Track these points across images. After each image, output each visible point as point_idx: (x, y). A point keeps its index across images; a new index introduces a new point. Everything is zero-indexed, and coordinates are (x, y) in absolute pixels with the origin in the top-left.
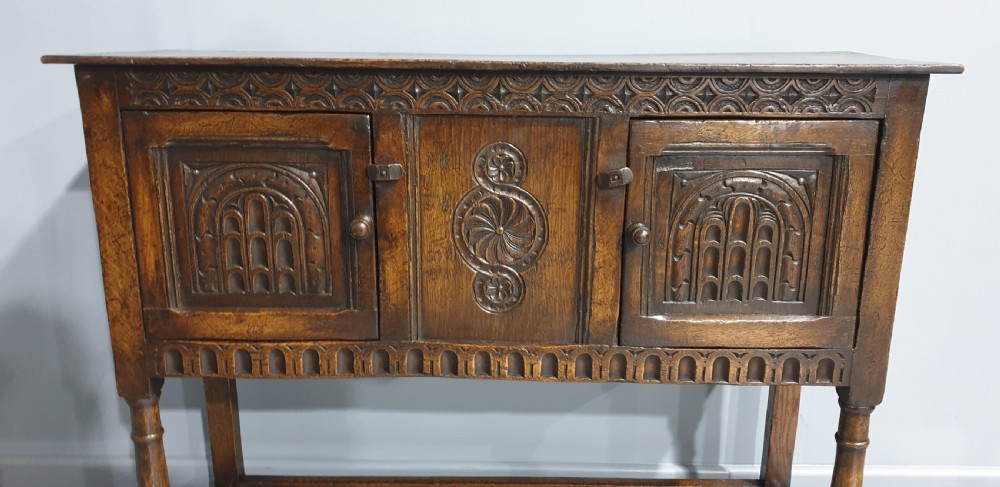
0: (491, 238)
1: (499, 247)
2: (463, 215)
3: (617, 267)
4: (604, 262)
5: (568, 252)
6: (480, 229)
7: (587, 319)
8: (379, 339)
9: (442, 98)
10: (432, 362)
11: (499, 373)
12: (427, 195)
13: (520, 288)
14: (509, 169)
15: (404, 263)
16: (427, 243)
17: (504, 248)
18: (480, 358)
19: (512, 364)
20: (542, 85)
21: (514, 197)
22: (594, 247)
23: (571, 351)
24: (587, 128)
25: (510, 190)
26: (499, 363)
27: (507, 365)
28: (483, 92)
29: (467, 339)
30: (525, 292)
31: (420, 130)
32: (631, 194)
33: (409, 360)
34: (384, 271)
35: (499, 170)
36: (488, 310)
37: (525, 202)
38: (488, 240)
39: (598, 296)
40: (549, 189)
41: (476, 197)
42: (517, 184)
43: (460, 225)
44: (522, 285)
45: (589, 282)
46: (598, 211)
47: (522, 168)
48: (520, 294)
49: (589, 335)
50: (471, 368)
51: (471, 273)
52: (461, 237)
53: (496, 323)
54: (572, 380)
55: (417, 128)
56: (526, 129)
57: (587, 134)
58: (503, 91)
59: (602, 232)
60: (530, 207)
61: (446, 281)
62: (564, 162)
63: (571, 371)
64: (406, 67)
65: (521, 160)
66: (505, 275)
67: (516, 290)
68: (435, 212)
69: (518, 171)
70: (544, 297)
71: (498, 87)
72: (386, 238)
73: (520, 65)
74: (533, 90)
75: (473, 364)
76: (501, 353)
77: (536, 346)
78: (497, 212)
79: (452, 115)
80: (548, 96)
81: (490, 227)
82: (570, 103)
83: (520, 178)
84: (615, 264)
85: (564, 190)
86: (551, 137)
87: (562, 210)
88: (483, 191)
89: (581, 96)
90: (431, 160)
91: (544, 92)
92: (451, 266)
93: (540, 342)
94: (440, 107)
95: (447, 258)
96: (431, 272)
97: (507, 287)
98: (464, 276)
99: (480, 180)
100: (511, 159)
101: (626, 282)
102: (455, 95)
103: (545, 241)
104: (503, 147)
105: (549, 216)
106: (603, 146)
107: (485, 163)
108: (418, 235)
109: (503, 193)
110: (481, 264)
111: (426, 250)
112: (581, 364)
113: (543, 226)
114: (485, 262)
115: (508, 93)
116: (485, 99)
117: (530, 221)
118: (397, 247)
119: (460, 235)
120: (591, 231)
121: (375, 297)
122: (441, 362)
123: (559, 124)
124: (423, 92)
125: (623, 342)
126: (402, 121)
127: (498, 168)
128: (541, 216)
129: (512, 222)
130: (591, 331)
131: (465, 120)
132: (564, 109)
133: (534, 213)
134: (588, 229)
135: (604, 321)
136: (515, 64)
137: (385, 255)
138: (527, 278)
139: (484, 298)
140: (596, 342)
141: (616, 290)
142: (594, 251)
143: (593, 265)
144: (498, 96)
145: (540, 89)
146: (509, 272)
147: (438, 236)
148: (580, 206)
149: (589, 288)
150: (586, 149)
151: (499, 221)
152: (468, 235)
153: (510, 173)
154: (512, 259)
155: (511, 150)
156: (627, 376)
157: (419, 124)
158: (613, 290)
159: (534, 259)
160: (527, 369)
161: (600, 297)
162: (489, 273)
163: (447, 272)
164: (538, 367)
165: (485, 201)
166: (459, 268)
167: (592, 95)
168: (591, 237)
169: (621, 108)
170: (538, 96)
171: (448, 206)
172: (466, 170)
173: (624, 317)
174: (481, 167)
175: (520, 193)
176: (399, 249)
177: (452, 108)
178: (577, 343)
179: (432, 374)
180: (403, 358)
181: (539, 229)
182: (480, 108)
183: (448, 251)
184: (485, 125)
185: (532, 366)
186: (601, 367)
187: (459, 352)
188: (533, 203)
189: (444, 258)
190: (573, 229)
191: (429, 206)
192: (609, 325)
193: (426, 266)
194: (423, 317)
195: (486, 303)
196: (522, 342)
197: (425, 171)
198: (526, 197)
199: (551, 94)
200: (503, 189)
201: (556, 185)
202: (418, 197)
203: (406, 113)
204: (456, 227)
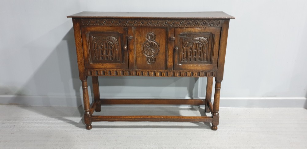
0: (149, 50)
2: (144, 45)
3: (173, 55)
4: (170, 54)
5: (164, 52)
6: (147, 48)
7: (167, 65)
8: (129, 69)
10: (138, 73)
11: (151, 75)
12: (137, 42)
14: (152, 37)
15: (133, 55)
16: (137, 51)
17: (152, 52)
18: (147, 72)
19: (153, 74)
23: (164, 71)
25: (153, 41)
26: (151, 73)
28: (147, 22)
29: (145, 69)
31: (136, 30)
32: (175, 42)
33: (134, 73)
34: (129, 56)
35: (150, 37)
36: (149, 63)
37: (155, 43)
39: (169, 60)
41: (146, 42)
44: (155, 59)
46: (169, 45)
50: (146, 74)
52: (144, 50)
53: (150, 66)
54: (165, 76)
56: (155, 29)
57: (167, 30)
59: (170, 49)
61: (141, 58)
62: (163, 36)
64: (133, 18)
65: (154, 35)
68: (139, 45)
70: (159, 61)
72: (130, 50)
73: (154, 18)
76: (151, 71)
77: (158, 70)
78: (150, 45)
79: (142, 27)
81: (149, 48)
83: (154, 38)
85: (163, 41)
86: (160, 31)
87: (162, 44)
88: (148, 41)
89: (165, 23)
90: (138, 35)
92: (142, 55)
93: (159, 69)
94: (140, 25)
97: (152, 59)
98: (144, 57)
99: (147, 39)
101: (174, 58)
102: (142, 23)
103: (159, 51)
104: (151, 33)
105: (160, 46)
106: (170, 32)
108: (136, 49)
109: (151, 41)
110: (147, 55)
112: (166, 74)
115: (152, 23)
117: (156, 47)
118: (132, 51)
121: (128, 61)
122: (140, 73)
123: (161, 28)
124: (136, 22)
125: (174, 69)
126: (132, 28)
128: (158, 46)
129: (153, 47)
130: (168, 67)
131: (144, 28)
132: (162, 25)
137: (129, 53)
138: (156, 57)
139: (148, 61)
140: (169, 69)
142: (168, 52)
143: (168, 55)
144: (150, 23)
145: (158, 22)
146: (153, 56)
147: (139, 50)
148: (166, 44)
149: (167, 59)
150: (167, 33)
151: (151, 47)
154: (153, 54)
155: (153, 33)
156: (175, 75)
157: (136, 28)
158: (172, 60)
159: (157, 54)
160: (156, 74)
162: (149, 57)
163: (141, 56)
164: (158, 74)
165: (148, 43)
166: (143, 55)
167: (167, 23)
168: (168, 49)
169: (173, 26)
171: (141, 44)
172: (144, 37)
173: (174, 65)
174: (147, 36)
175: (154, 41)
177: (142, 25)
178: (165, 69)
179: (139, 75)
181: (158, 48)
182: (147, 25)
183: (141, 52)
184: (148, 29)
186: (170, 74)
187: (143, 71)
188: (157, 43)
189: (140, 54)
190: (164, 48)
191: (137, 44)
192: (171, 66)
193: (137, 55)
194: (137, 65)
195: (148, 62)
196: (155, 69)
197: (137, 37)
198: (156, 42)
199: (160, 23)
200: (151, 40)
201: (161, 40)
202: (135, 42)
203: (133, 26)
204: (143, 48)
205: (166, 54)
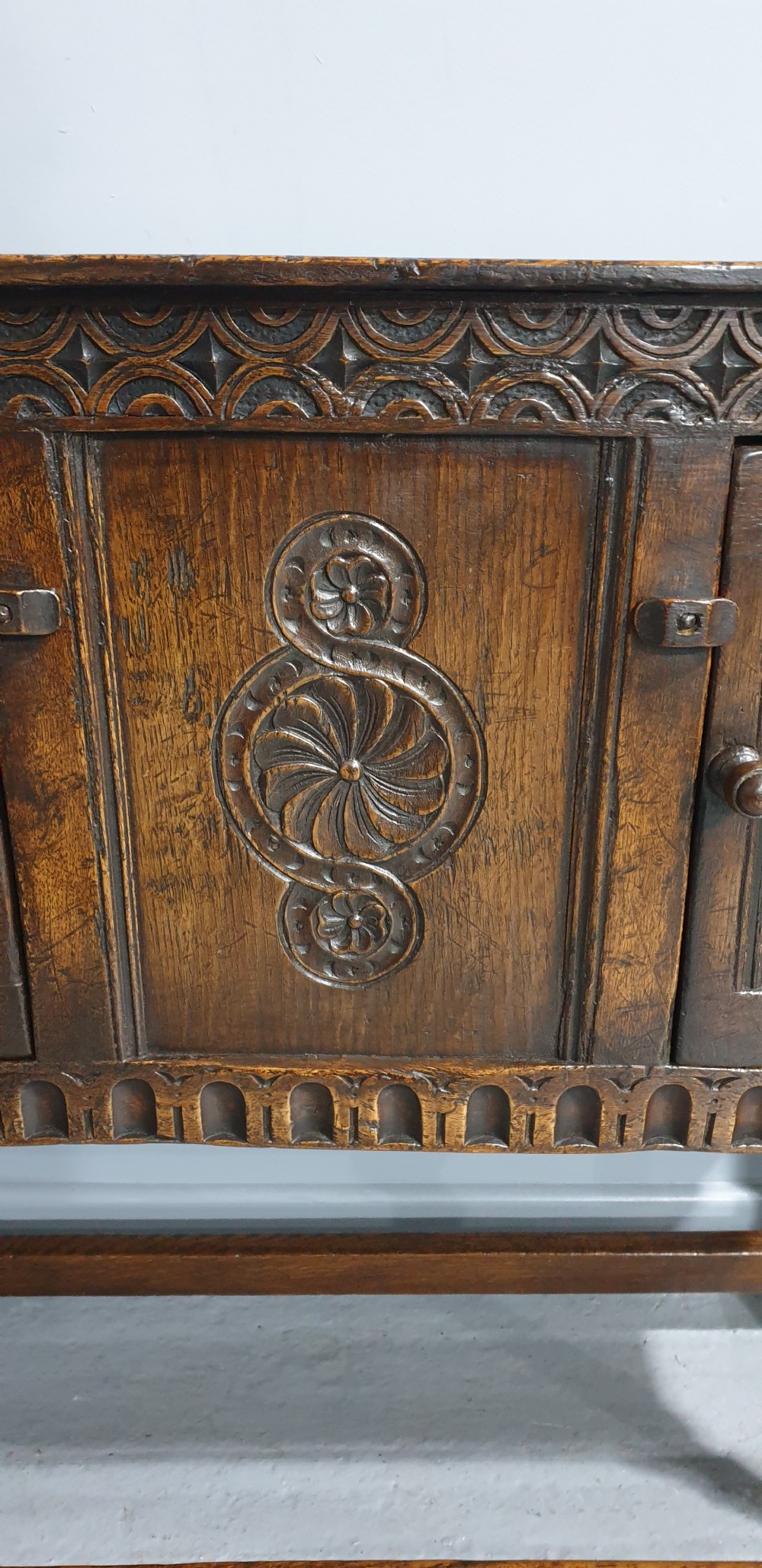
0: (328, 789)
1: (348, 814)
2: (245, 726)
3: (679, 867)
4: (641, 853)
5: (541, 826)
6: (296, 766)
7: (590, 1000)
8: (32, 1057)
9: (168, 383)
10: (179, 1111)
11: (356, 1135)
12: (139, 677)
13: (407, 919)
14: (373, 600)
15: (86, 863)
16: (147, 806)
17: (363, 817)
18: (304, 1097)
19: (389, 1111)
20: (472, 336)
21: (388, 676)
22: (615, 814)
23: (544, 1081)
24: (603, 469)
25: (377, 657)
26: (355, 1111)
27: (375, 1116)
28: (290, 358)
29: (270, 1050)
30: (421, 931)
31: (105, 480)
32: (728, 666)
33: (115, 1105)
34: (31, 882)
35: (345, 600)
36: (326, 979)
37: (418, 690)
38: (318, 798)
39: (620, 943)
40: (488, 654)
41: (282, 677)
42: (399, 640)
43: (238, 756)
44: (414, 911)
45: (597, 909)
46: (628, 715)
47: (411, 594)
48: (408, 935)
49: (593, 1040)
50: (280, 1122)
51: (274, 884)
52: (244, 790)
53: (347, 1010)
54: (545, 1148)
55: (94, 472)
56: (420, 474)
57: (603, 489)
58: (349, 356)
59: (637, 775)
60: (435, 704)
61: (207, 905)
62: (535, 577)
63: (543, 1128)
64: (41, 277)
65: (407, 568)
66: (369, 887)
67: (397, 926)
68: (165, 721)
69: (399, 602)
70: (473, 944)
71: (336, 345)
72: (30, 796)
73: (402, 268)
74: (444, 353)
75: (286, 1114)
76: (359, 1084)
77: (452, 1067)
78: (341, 717)
79: (200, 434)
80: (492, 370)
81: (322, 760)
82: (552, 389)
83: (405, 622)
84: (673, 861)
85: (531, 657)
86: (496, 498)
87: (522, 712)
88: (303, 661)
89: (591, 374)
90: (144, 571)
91: (476, 358)
92: (220, 866)
93: (463, 1056)
94: (159, 409)
95: (205, 846)
96: (163, 884)
97: (372, 918)
98: (256, 892)
99: (291, 628)
100: (379, 569)
101: (699, 905)
102: (205, 372)
103: (475, 799)
104: (357, 531)
105: (489, 730)
106: (652, 526)
107: (303, 578)
108: (121, 786)
109: (359, 668)
110: (301, 859)
111: (145, 824)
112: (572, 1109)
113: (473, 757)
114: (313, 855)
115: (367, 362)
116: (296, 382)
117: (436, 745)
118: (61, 820)
119: (241, 782)
120: (608, 771)
121: (13, 952)
122: (200, 1108)
123: (520, 460)
124: (106, 363)
125: (684, 1055)
126: (48, 454)
127: (342, 591)
128: (466, 729)
129: (385, 748)
130: (600, 1031)
131: (240, 449)
132: (535, 411)
133: (444, 721)
134: (599, 763)
135: (636, 1006)
136: (387, 266)
137: (32, 840)
138: (425, 896)
139: (310, 944)
140: (611, 1057)
141: (671, 925)
142: (615, 826)
143: (609, 864)
144: (336, 371)
145: (463, 349)
146: (379, 879)
147: (179, 788)
148: (580, 704)
149: (596, 921)
150: (600, 536)
151: (347, 742)
152: (262, 782)
153: (376, 609)
154: (386, 847)
155: (379, 540)
156: (691, 1137)
157: (102, 462)
158: (663, 927)
159: (446, 849)
160: (429, 1124)
161: (626, 944)
162: (326, 883)
163: (210, 882)
164: (459, 1120)
165: (308, 688)
166: (240, 871)
167: (626, 366)
168: (607, 786)
169: (711, 411)
170: (458, 372)
171: (201, 705)
172: (246, 599)
173: (690, 995)
174: (292, 591)
175: (406, 667)
176: (68, 826)
177: (197, 410)
178: (560, 1056)
179: (181, 1138)
180: (101, 1102)
181: (460, 765)
182: (283, 410)
183: (210, 825)
184: (300, 462)
185: (442, 1118)
186: (623, 1119)
187: (248, 1086)
188: (444, 694)
189: (197, 844)
190: (555, 765)
191: (146, 705)
192: (647, 1014)
193: (149, 867)
194: (148, 997)
195: (318, 958)
196: (414, 1054)
197: (128, 607)
198: (425, 677)
199: (498, 365)
200: (356, 654)
201: (511, 642)
202: (112, 682)
203: (58, 431)
204: (227, 762)
205: (570, 853)
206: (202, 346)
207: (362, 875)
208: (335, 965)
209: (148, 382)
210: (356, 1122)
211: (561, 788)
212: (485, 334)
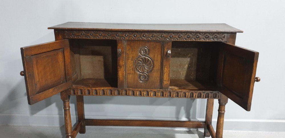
1: (143, 68)
2: (136, 61)
4: (166, 72)
5: (159, 69)
6: (140, 64)
7: (163, 84)
8: (118, 88)
9: (132, 37)
10: (129, 93)
11: (143, 95)
12: (128, 57)
15: (123, 72)
16: (128, 67)
17: (145, 68)
18: (139, 92)
19: (146, 93)
20: (153, 34)
21: (147, 57)
22: (164, 68)
23: (159, 91)
24: (163, 43)
25: (146, 56)
28: (140, 36)
29: (136, 88)
30: (149, 78)
31: (127, 43)
33: (124, 92)
34: (118, 73)
35: (144, 52)
36: (141, 82)
38: (141, 67)
39: (165, 79)
40: (154, 56)
41: (139, 58)
42: (148, 55)
43: (135, 63)
44: (148, 76)
45: (163, 76)
46: (165, 61)
47: (149, 52)
50: (137, 94)
51: (137, 74)
53: (143, 85)
54: (159, 97)
55: (126, 43)
56: (149, 43)
57: (163, 45)
58: (145, 35)
59: (166, 65)
60: (150, 60)
61: (132, 75)
62: (158, 50)
63: (159, 95)
64: (124, 31)
65: (148, 50)
67: (147, 77)
68: (130, 61)
69: (148, 52)
70: (153, 79)
71: (144, 35)
72: (119, 66)
73: (148, 30)
74: (151, 35)
76: (144, 91)
77: (151, 90)
78: (143, 61)
80: (154, 36)
81: (142, 64)
82: (159, 38)
83: (148, 53)
84: (169, 72)
85: (158, 56)
86: (155, 45)
87: (157, 60)
88: (140, 56)
89: (161, 37)
90: (129, 50)
92: (133, 72)
93: (152, 89)
94: (131, 39)
97: (145, 77)
99: (140, 54)
100: (146, 50)
102: (134, 36)
103: (153, 67)
104: (145, 47)
105: (154, 62)
106: (166, 47)
107: (141, 50)
108: (126, 65)
109: (145, 57)
110: (140, 72)
111: (128, 69)
112: (161, 94)
113: (153, 64)
115: (146, 36)
117: (150, 63)
118: (122, 68)
119: (135, 65)
122: (131, 93)
123: (156, 42)
124: (127, 36)
126: (123, 41)
127: (143, 51)
128: (153, 62)
129: (147, 63)
130: (163, 86)
131: (136, 41)
132: (157, 39)
135: (166, 84)
137: (119, 70)
139: (140, 79)
140: (165, 89)
141: (169, 78)
142: (164, 69)
143: (164, 72)
144: (144, 36)
145: (152, 35)
146: (146, 73)
147: (130, 66)
148: (161, 60)
149: (163, 77)
150: (162, 48)
151: (144, 62)
152: (137, 66)
153: (146, 52)
154: (146, 71)
155: (146, 48)
156: (171, 96)
157: (127, 42)
159: (151, 71)
160: (149, 94)
162: (141, 74)
163: (132, 73)
164: (152, 94)
165: (141, 58)
166: (135, 73)
167: (164, 36)
168: (163, 66)
169: (170, 39)
170: (152, 37)
171: (133, 59)
172: (136, 52)
174: (140, 51)
175: (148, 57)
177: (134, 39)
178: (160, 89)
179: (129, 95)
180: (123, 92)
181: (152, 64)
182: (140, 39)
183: (133, 69)
184: (141, 42)
186: (166, 94)
187: (135, 91)
188: (151, 59)
190: (160, 65)
191: (129, 59)
192: (167, 85)
193: (128, 72)
194: (127, 83)
195: (141, 80)
196: (148, 89)
197: (128, 52)
198: (150, 58)
199: (155, 36)
200: (144, 56)
201: (156, 55)
202: (126, 58)
203: (124, 40)
204: (134, 64)
205: (161, 71)
206: (134, 35)
207: (144, 73)
208: (142, 81)
209: (130, 37)
210: (143, 94)
211: (160, 66)
212: (154, 34)
